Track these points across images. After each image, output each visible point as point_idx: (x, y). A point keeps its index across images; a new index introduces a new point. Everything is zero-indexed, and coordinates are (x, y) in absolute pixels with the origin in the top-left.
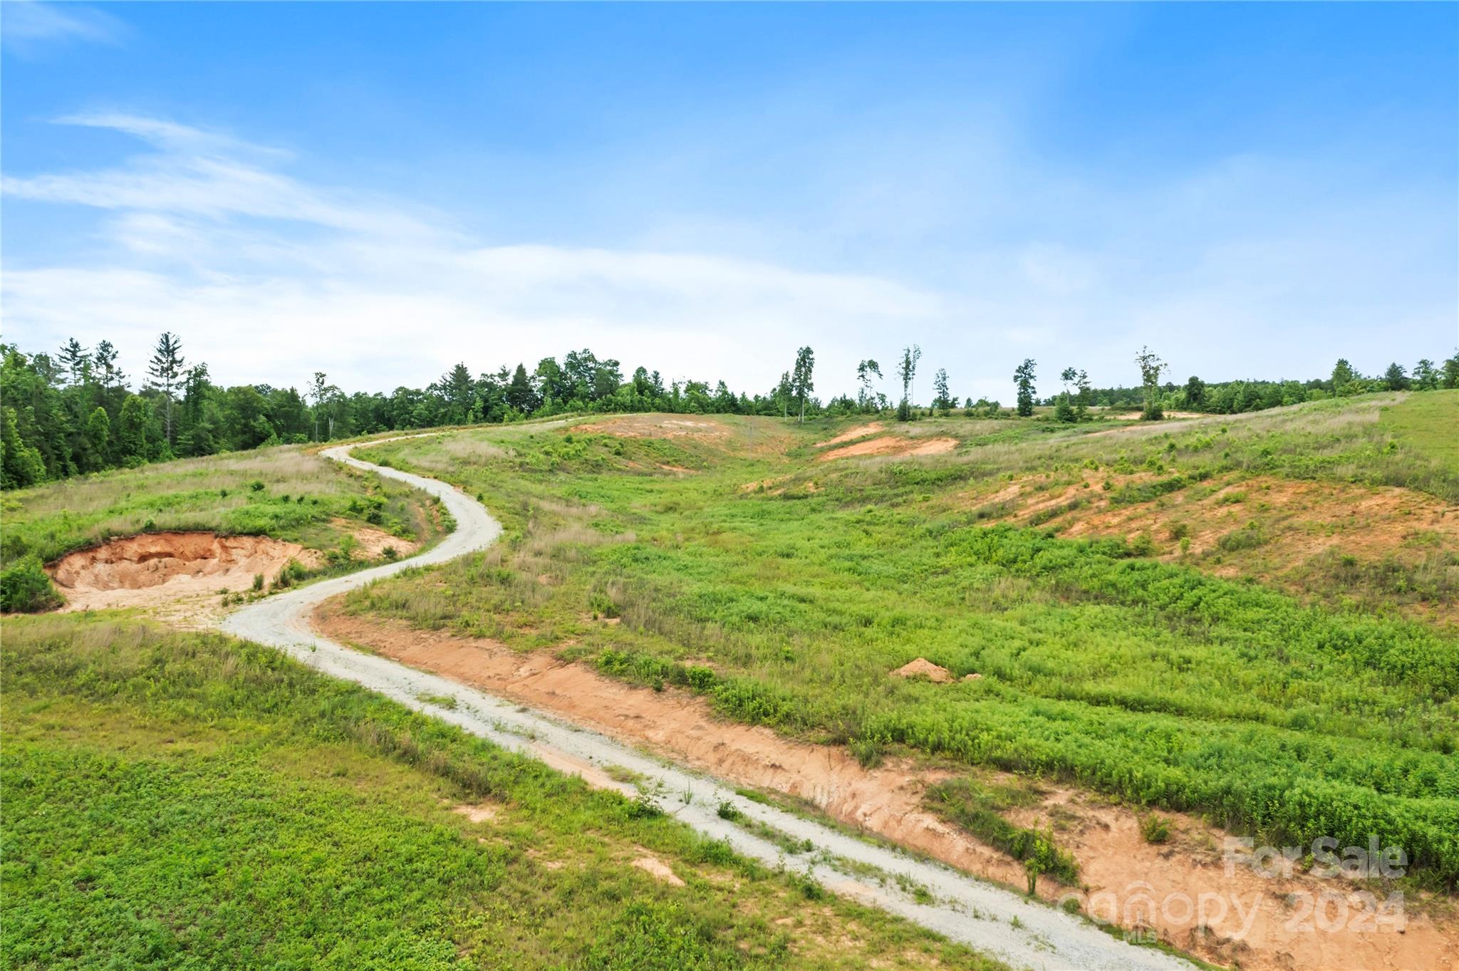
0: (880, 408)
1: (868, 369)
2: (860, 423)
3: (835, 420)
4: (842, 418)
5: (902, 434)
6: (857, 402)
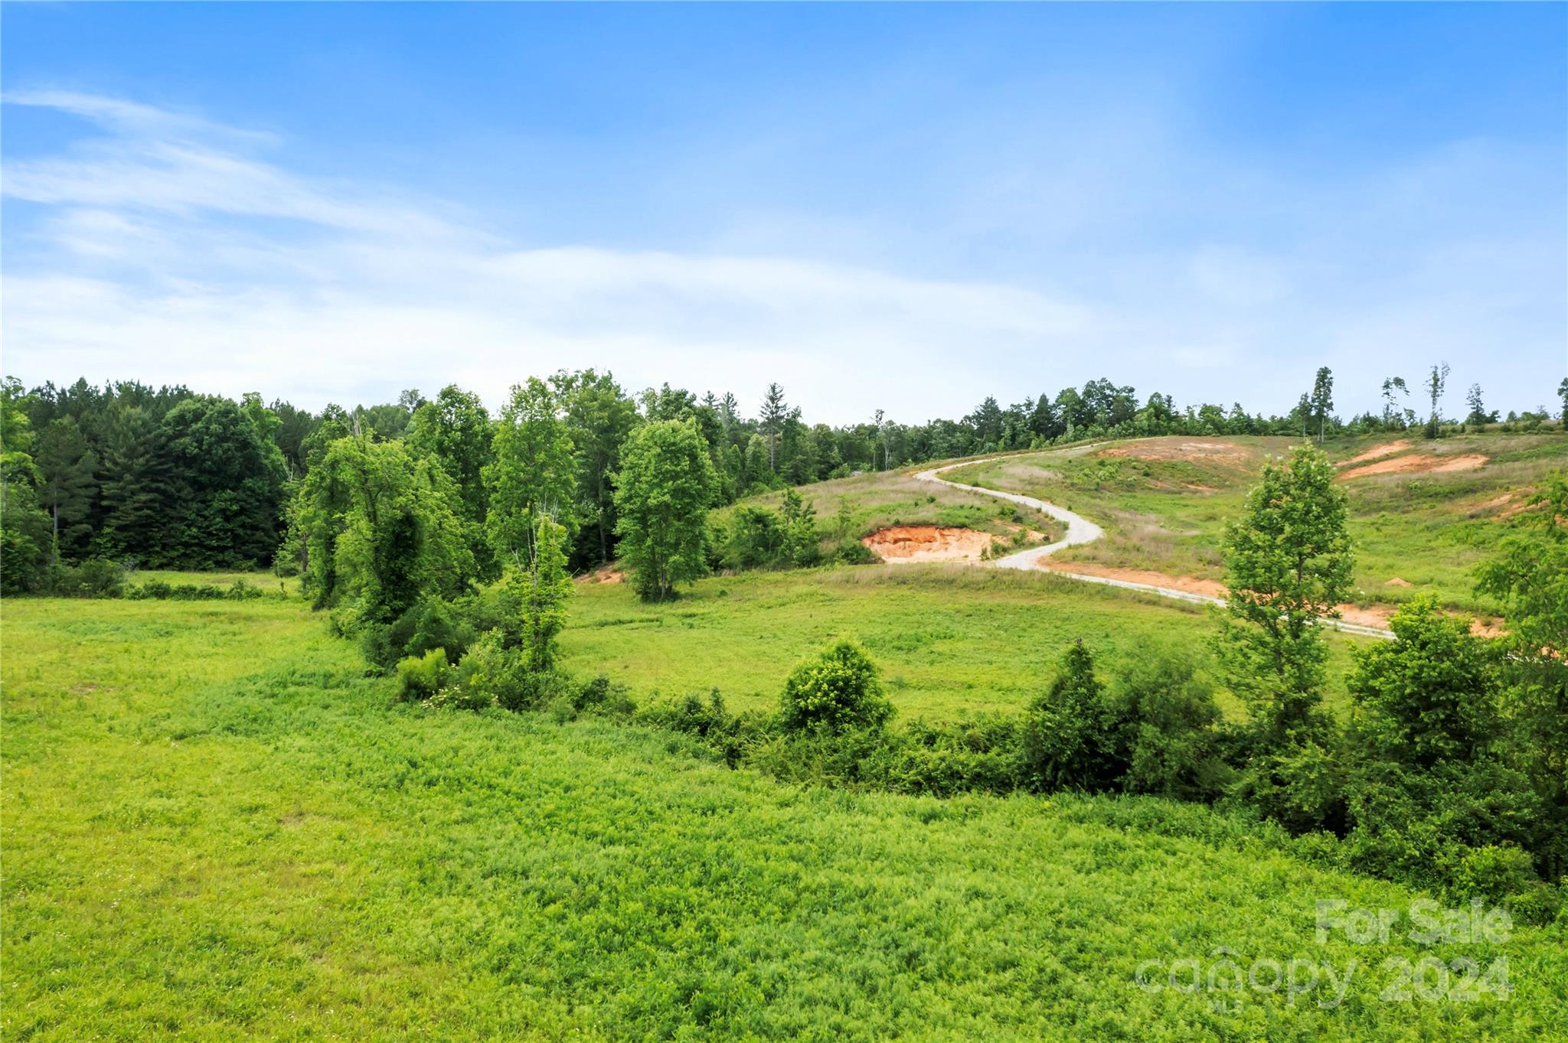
0: (1408, 424)
1: (1394, 386)
2: (1384, 441)
3: (1358, 438)
4: (1365, 437)
5: (1428, 452)
6: (1382, 419)
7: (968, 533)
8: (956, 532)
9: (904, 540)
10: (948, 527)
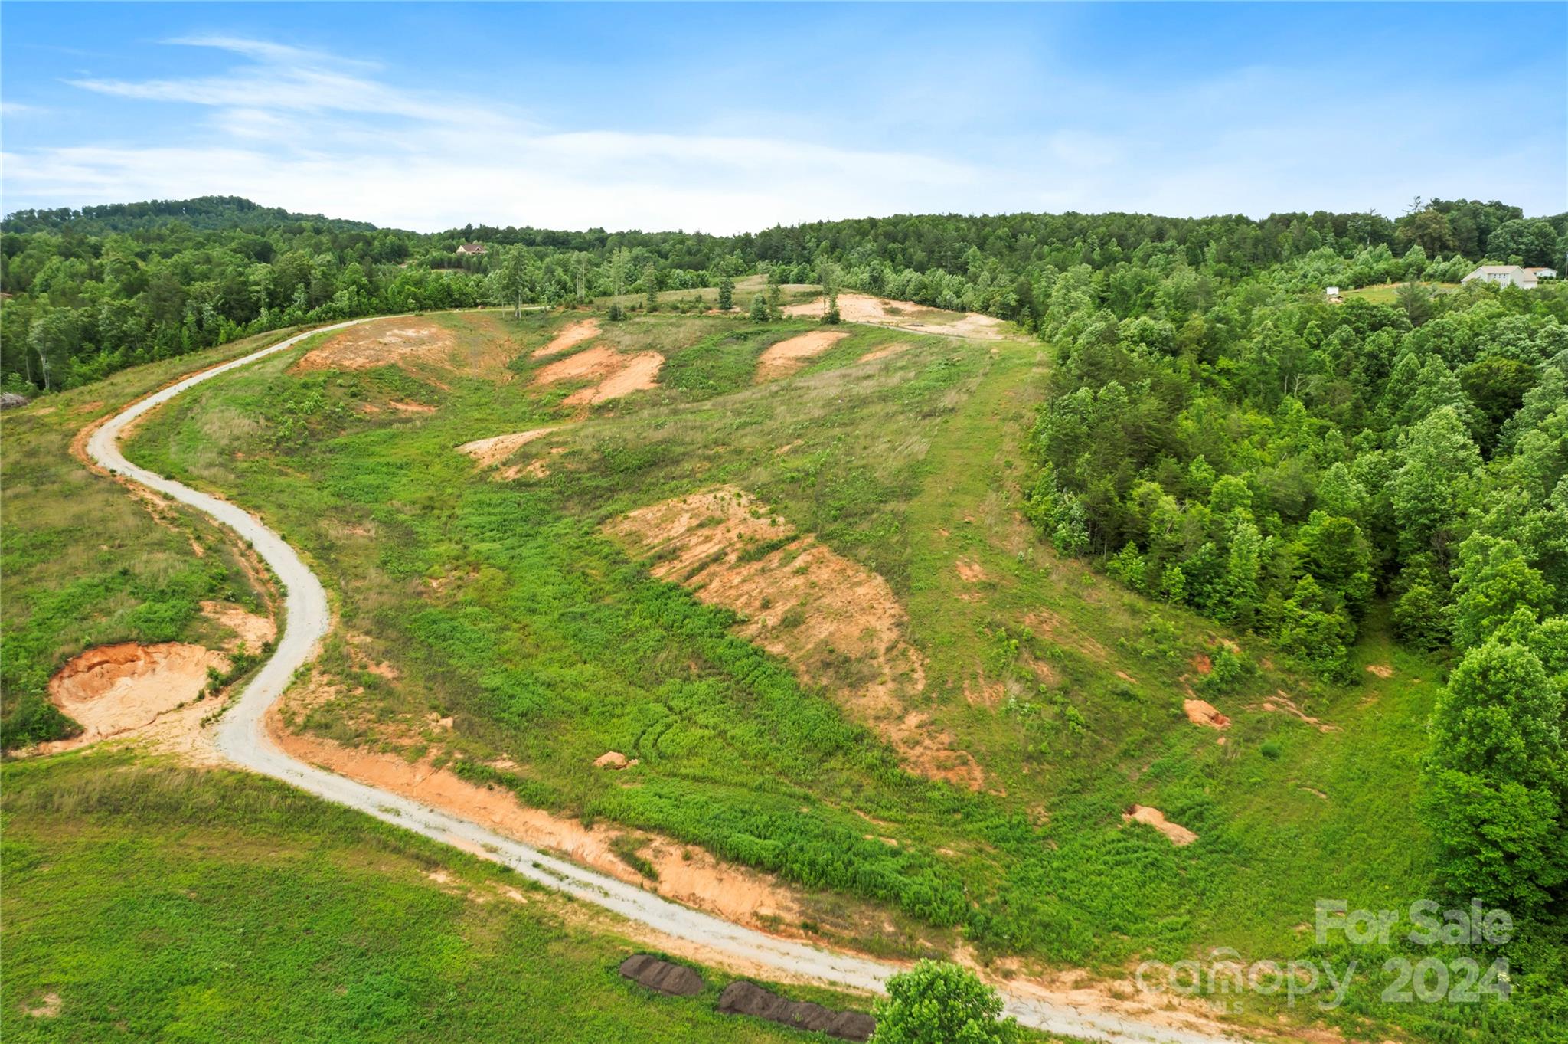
2: (575, 321)
3: (551, 315)
4: (557, 313)
5: (613, 345)
7: (177, 648)
8: (163, 647)
9: (100, 663)
10: (153, 643)
